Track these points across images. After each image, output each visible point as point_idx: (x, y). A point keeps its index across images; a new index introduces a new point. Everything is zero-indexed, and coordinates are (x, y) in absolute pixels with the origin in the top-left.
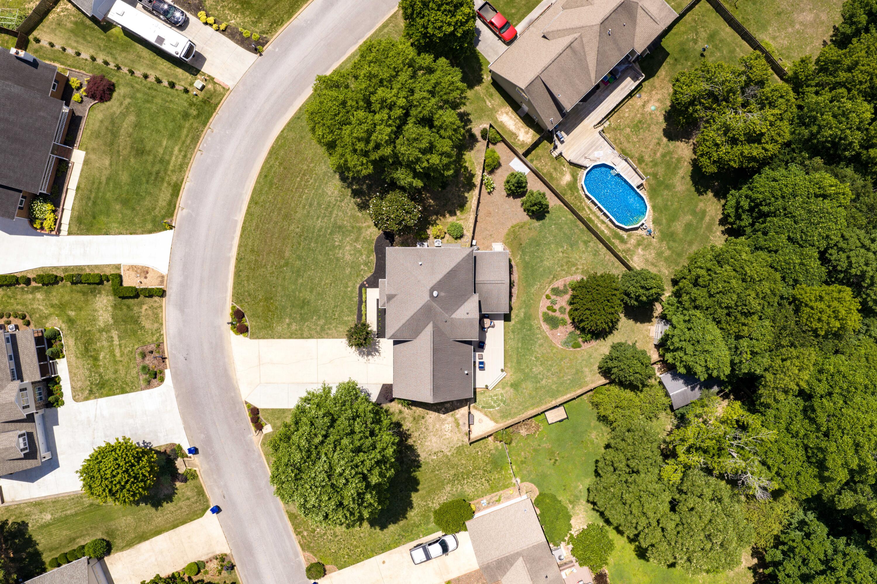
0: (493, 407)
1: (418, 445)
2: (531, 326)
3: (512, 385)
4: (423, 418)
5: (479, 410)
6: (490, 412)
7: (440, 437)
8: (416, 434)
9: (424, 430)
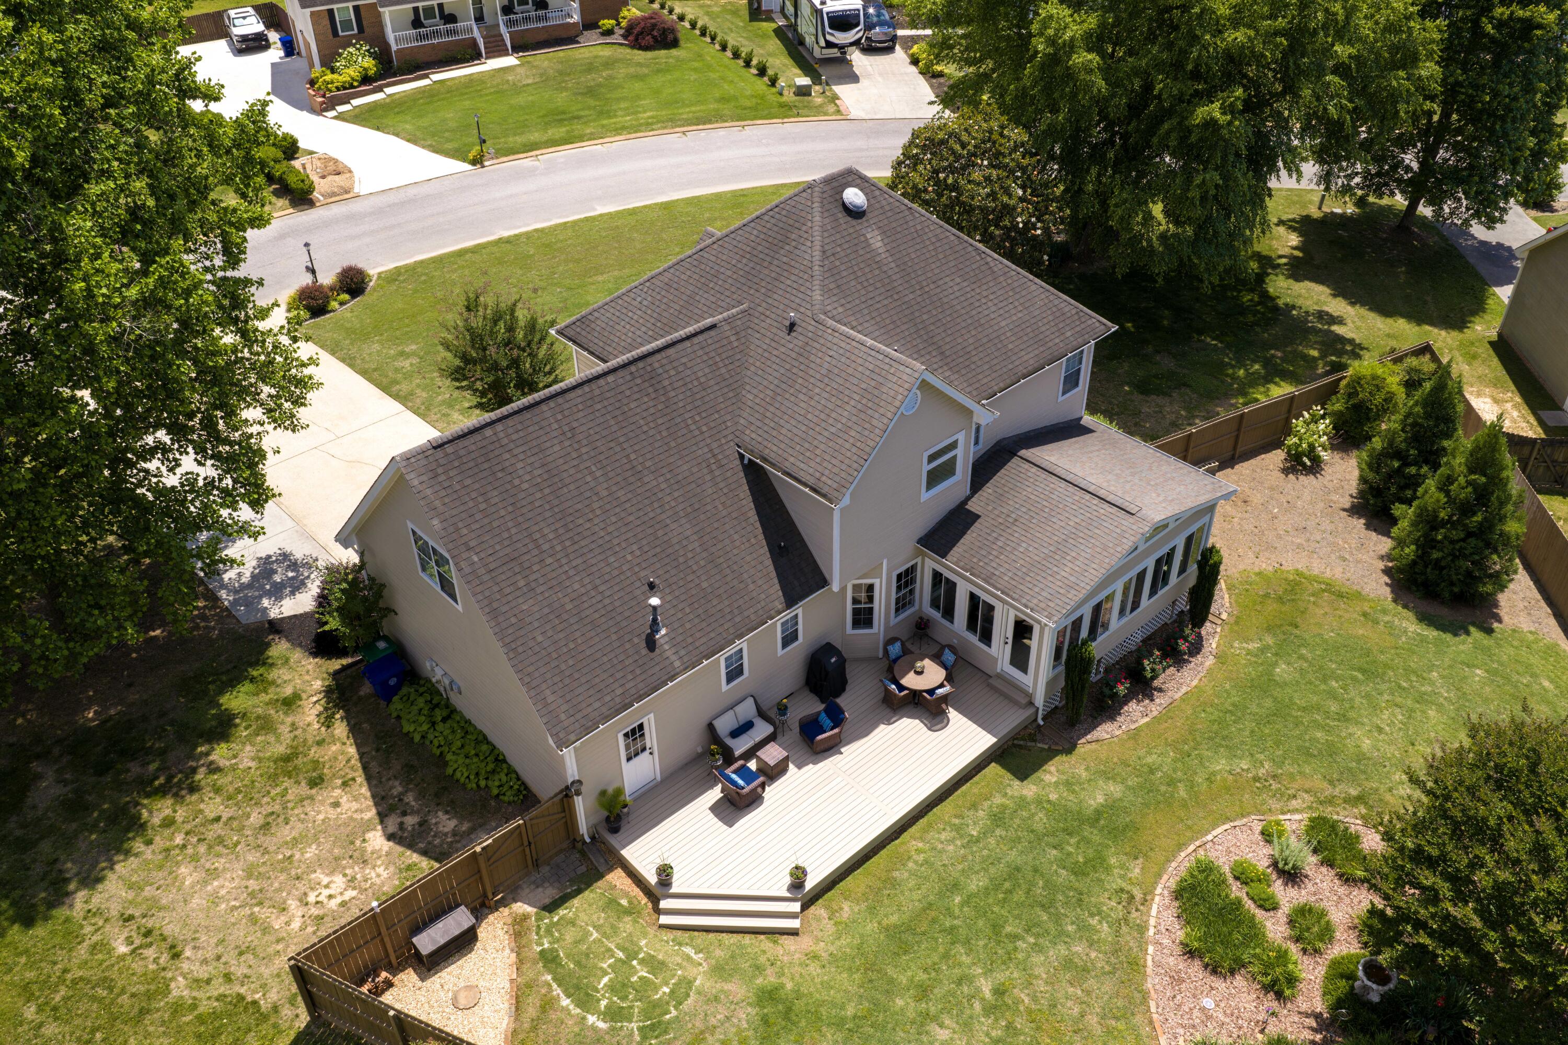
0: (585, 1000)
1: (159, 842)
2: (1097, 863)
3: (768, 996)
4: (316, 782)
5: (519, 949)
6: (548, 1004)
7: (257, 898)
8: (212, 806)
9: (255, 819)
